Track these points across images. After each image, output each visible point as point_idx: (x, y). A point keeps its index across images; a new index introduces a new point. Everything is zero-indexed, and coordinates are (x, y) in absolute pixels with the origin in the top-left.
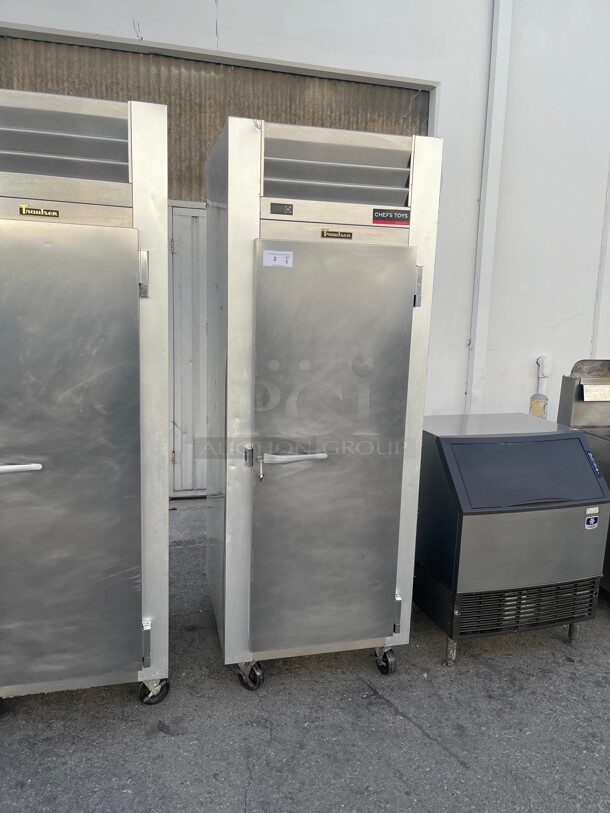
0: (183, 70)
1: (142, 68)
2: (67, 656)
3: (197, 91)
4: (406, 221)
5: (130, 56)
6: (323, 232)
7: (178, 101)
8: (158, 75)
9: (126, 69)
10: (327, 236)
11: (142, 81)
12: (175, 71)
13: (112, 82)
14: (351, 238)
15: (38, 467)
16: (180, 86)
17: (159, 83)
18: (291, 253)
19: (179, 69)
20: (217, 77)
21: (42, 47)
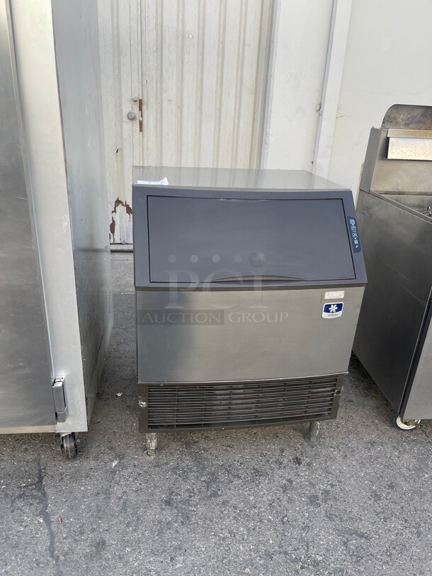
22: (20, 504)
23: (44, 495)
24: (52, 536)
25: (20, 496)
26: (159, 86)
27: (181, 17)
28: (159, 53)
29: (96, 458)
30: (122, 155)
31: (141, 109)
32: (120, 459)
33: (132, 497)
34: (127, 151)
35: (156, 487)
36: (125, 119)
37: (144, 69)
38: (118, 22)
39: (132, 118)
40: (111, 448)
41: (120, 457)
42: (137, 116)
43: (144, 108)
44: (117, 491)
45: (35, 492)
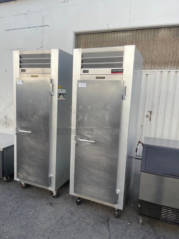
0: (121, 34)
1: (110, 36)
2: (34, 178)
3: (125, 39)
4: (122, 72)
5: (107, 33)
6: (96, 77)
7: (119, 43)
8: (115, 37)
9: (106, 37)
10: (98, 78)
11: (110, 39)
12: (119, 35)
13: (103, 41)
14: (104, 78)
15: (30, 132)
16: (120, 39)
17: (114, 39)
18: (86, 83)
19: (120, 34)
20: (131, 34)
21: (87, 35)
22: (103, 224)
23: (109, 224)
24: (110, 235)
25: (103, 223)
26: (158, 107)
27: (167, 88)
28: (159, 98)
29: (124, 220)
30: (143, 127)
31: (151, 114)
32: (131, 223)
33: (133, 234)
34: (144, 126)
35: (140, 234)
36: (145, 117)
37: (153, 103)
38: (146, 90)
39: (147, 116)
40: (128, 219)
41: (131, 222)
42: (149, 116)
43: (152, 114)
44: (129, 231)
45: (106, 223)
